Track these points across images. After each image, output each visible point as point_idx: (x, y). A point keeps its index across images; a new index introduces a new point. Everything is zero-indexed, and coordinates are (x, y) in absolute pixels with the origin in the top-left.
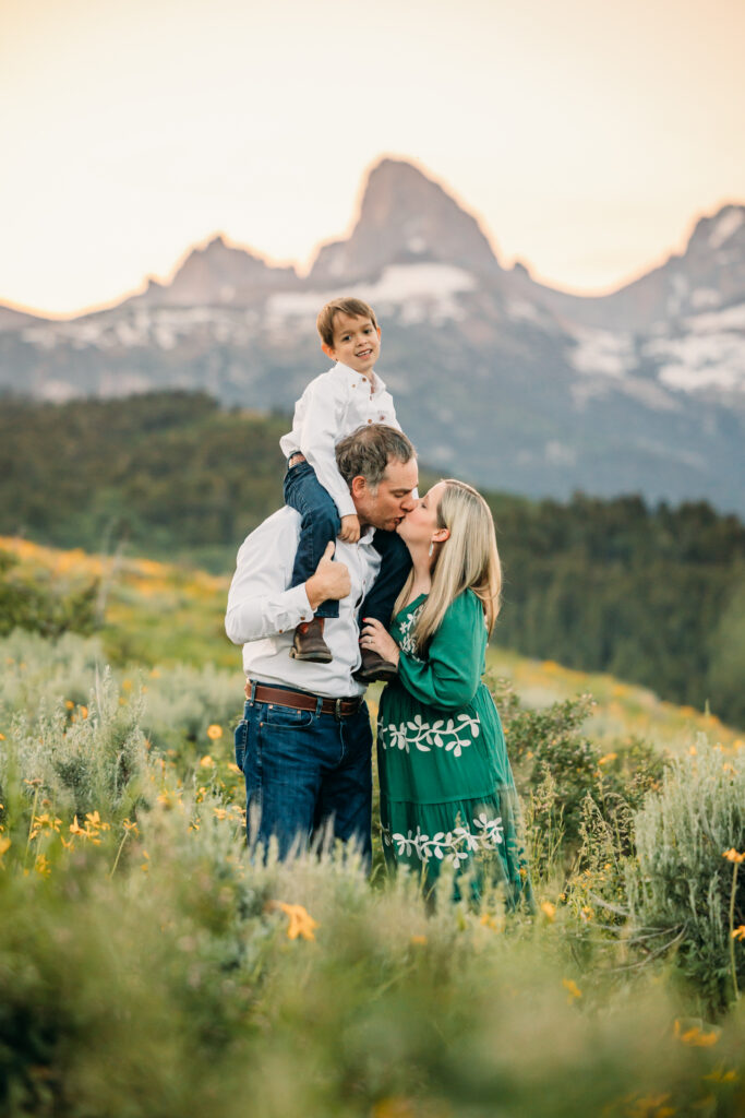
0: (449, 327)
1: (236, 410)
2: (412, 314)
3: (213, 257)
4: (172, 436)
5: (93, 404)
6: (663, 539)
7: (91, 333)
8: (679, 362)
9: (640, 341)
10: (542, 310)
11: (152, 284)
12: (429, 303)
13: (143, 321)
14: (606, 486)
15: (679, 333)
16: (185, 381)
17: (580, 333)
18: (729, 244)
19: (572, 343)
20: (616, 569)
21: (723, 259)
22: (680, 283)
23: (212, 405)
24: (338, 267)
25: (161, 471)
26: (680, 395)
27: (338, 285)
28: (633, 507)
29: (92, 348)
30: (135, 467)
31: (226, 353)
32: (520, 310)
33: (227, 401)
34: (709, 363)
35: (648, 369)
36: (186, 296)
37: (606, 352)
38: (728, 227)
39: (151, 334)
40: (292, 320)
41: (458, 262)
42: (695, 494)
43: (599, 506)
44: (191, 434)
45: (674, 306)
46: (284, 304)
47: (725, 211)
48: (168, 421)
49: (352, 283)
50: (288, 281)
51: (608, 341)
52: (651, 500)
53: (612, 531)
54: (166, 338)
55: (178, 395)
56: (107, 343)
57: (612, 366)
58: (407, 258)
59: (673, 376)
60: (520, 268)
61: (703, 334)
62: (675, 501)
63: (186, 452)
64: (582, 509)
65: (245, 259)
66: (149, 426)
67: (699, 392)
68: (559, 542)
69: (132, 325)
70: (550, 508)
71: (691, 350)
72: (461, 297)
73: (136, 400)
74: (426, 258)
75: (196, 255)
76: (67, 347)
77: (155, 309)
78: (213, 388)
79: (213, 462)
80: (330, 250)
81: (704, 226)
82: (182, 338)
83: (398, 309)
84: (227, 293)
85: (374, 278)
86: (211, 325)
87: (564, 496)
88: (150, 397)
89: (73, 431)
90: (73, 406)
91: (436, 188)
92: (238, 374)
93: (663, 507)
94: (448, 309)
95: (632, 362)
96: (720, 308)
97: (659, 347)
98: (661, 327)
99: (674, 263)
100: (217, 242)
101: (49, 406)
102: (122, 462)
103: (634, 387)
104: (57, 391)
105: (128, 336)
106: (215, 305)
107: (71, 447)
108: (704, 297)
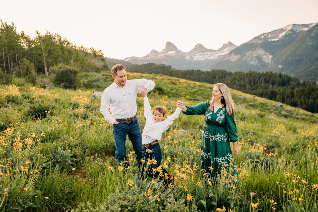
0: (174, 56)
1: (156, 64)
2: (171, 55)
3: (153, 51)
4: (151, 67)
5: (144, 65)
6: (196, 73)
7: (143, 59)
8: (195, 58)
9: (191, 56)
10: (182, 54)
11: (148, 54)
12: (172, 54)
13: (147, 57)
14: (190, 69)
15: (195, 55)
16: (152, 62)
17: (186, 56)
18: (198, 47)
19: (185, 57)
20: (192, 76)
21: (198, 48)
22: (194, 51)
23: (154, 64)
24: (164, 52)
25: (150, 70)
26: (195, 61)
27: (164, 53)
28: (193, 70)
29: (143, 60)
30: (148, 70)
31: (155, 60)
32: (180, 54)
33: (155, 64)
34: (197, 58)
35: (192, 59)
36: (151, 55)
37: (188, 57)
38: (198, 46)
39: (148, 58)
40: (161, 56)
41: (175, 51)
42: (198, 69)
43: (190, 70)
44: (153, 67)
45: (194, 53)
46: (160, 55)
47: (198, 44)
48: (150, 66)
49: (166, 53)
50: (160, 53)
51: (188, 56)
52: (194, 70)
53: (191, 73)
54: (150, 59)
55: (151, 63)
56: (145, 59)
57: (189, 59)
58: (170, 50)
59: (194, 59)
60: (180, 50)
61: (197, 55)
62: (196, 70)
63: (152, 68)
64: (188, 71)
65: (156, 51)
66: (149, 66)
67: (196, 60)
68: (186, 74)
69: (147, 58)
70: (185, 71)
71: (196, 57)
72: (175, 53)
73: (147, 64)
74: (172, 50)
75: (152, 51)
76: (141, 60)
77: (148, 56)
78: (154, 63)
79: (155, 69)
80: (163, 50)
81: (196, 46)
82: (151, 58)
83: (170, 55)
84: (155, 54)
85: (167, 52)
86: (154, 57)
87: (187, 70)
88: (149, 64)
89: (142, 67)
90: (142, 65)
91: (172, 44)
92: (156, 61)
93: (195, 70)
94: (174, 54)
95: (191, 58)
96: (198, 53)
97: (193, 57)
98: (193, 55)
99: (194, 49)
100: (154, 50)
101: (140, 65)
102: (147, 70)
103: (191, 60)
104: (140, 64)
105: (146, 59)
106: (153, 56)
107: (142, 68)
108: (196, 52)
